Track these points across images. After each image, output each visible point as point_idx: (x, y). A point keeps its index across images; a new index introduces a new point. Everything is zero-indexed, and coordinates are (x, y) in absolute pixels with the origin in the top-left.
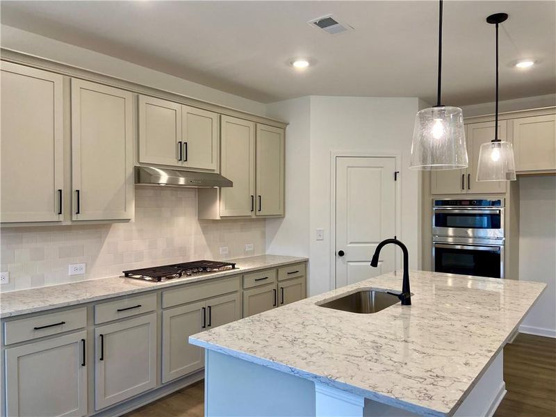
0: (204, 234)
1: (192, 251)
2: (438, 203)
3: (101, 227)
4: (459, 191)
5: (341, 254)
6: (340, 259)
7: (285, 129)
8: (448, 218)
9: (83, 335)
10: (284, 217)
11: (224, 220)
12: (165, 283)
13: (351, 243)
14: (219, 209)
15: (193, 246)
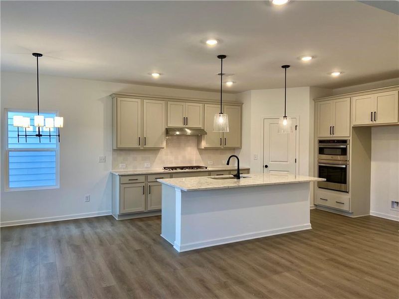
0: (200, 155)
1: (194, 162)
2: (321, 142)
3: (156, 150)
4: (329, 135)
5: (266, 166)
6: (265, 169)
7: (242, 106)
8: (325, 150)
9: (144, 184)
10: (241, 148)
11: (206, 149)
12: (174, 171)
13: (272, 161)
14: (204, 144)
15: (194, 160)
